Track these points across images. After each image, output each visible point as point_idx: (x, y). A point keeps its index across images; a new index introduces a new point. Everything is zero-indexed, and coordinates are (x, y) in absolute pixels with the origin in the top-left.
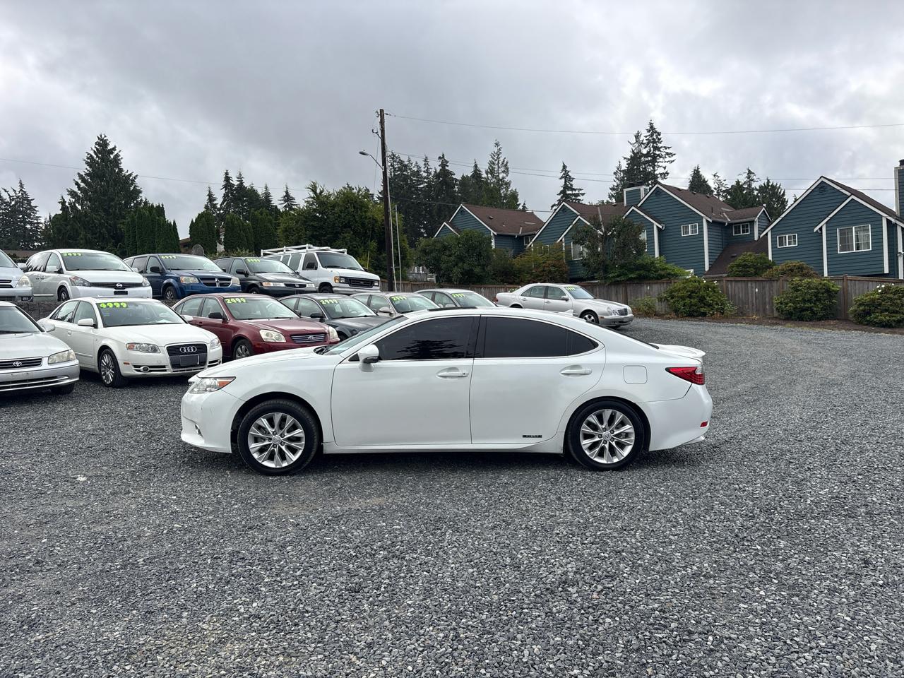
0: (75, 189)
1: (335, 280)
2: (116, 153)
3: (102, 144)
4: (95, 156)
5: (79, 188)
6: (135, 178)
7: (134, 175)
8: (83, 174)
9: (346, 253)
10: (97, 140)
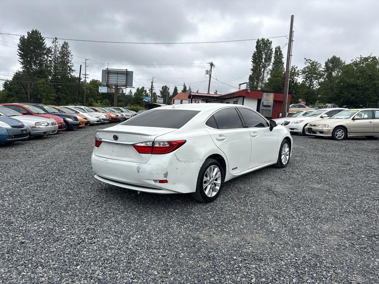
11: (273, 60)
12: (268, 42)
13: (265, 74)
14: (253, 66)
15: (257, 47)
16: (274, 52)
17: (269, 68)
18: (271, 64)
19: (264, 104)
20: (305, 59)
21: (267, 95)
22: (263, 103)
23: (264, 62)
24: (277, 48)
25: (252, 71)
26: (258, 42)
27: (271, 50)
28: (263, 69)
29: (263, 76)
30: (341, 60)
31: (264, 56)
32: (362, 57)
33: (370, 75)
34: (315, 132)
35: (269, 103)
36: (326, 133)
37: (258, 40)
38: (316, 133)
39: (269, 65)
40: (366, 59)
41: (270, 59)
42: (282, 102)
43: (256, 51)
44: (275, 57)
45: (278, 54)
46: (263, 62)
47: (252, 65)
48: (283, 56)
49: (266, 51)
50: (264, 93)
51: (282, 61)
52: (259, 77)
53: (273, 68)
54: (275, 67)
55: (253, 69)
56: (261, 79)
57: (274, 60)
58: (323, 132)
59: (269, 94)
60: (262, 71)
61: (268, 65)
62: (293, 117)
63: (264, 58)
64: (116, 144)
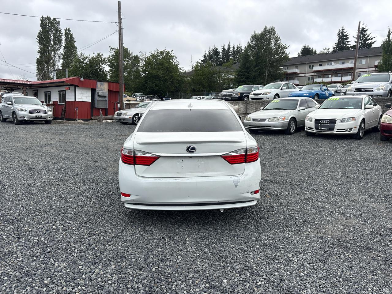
11: (63, 43)
12: (55, 22)
13: (57, 59)
14: (40, 48)
15: (42, 25)
16: (64, 34)
17: (60, 51)
18: (62, 47)
19: (100, 94)
20: (110, 47)
21: (101, 85)
22: (98, 93)
23: (53, 44)
24: (67, 30)
25: (39, 54)
26: (42, 20)
27: (60, 31)
28: (53, 53)
29: (54, 60)
30: (129, 50)
31: (52, 37)
32: (158, 50)
33: (167, 68)
35: (104, 94)
37: (42, 17)
39: (60, 48)
40: (162, 53)
41: (60, 41)
42: (118, 92)
43: (41, 30)
44: (66, 40)
45: (69, 37)
46: (51, 44)
47: (38, 46)
48: (75, 40)
49: (54, 32)
50: (97, 82)
51: (74, 46)
52: (49, 62)
53: (65, 52)
54: (67, 51)
55: (40, 51)
56: (52, 64)
57: (65, 43)
59: (103, 83)
60: (52, 55)
61: (58, 48)
62: (141, 108)
63: (52, 40)
64: (191, 157)
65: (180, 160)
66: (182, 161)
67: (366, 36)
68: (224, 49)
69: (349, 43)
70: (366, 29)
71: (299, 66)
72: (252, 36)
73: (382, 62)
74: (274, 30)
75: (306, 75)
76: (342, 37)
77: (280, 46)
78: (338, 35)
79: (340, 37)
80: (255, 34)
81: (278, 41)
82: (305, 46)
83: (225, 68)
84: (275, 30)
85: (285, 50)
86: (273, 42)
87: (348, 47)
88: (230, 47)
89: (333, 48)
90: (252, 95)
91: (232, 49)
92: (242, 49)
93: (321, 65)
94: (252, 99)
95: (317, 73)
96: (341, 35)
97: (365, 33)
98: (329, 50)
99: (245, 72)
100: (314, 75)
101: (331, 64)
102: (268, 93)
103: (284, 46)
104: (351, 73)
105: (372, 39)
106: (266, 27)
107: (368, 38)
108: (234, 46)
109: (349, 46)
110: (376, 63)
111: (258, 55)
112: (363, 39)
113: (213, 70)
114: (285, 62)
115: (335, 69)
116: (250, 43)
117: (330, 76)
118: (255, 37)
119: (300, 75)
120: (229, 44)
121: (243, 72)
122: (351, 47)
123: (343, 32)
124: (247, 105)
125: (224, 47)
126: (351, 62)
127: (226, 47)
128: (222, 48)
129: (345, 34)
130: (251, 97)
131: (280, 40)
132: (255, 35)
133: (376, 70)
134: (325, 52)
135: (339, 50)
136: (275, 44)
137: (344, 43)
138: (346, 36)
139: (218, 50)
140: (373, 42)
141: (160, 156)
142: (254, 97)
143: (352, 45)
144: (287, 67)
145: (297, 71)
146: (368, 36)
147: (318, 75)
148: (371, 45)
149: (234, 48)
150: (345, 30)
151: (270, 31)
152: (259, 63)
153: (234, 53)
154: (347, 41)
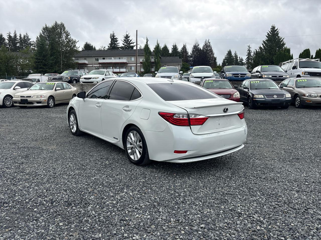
0: (262, 46)
1: (303, 73)
2: (277, 31)
3: (273, 28)
4: (269, 33)
5: (263, 46)
6: (283, 39)
7: (283, 38)
8: (265, 41)
9: (319, 61)
10: (271, 27)
34: (32, 102)
36: (43, 103)
38: (33, 104)
58: (41, 102)
64: (224, 116)
65: (218, 119)
66: (218, 120)
67: (129, 41)
68: (10, 37)
69: (118, 44)
70: (129, 35)
71: (87, 58)
72: (44, 28)
73: (144, 60)
74: (63, 25)
75: (93, 66)
76: (114, 39)
77: (71, 40)
78: (111, 37)
79: (112, 39)
80: (46, 26)
81: (69, 36)
82: (87, 43)
83: (23, 54)
84: (65, 26)
85: (75, 44)
86: (64, 36)
87: (118, 48)
88: (17, 35)
89: (108, 47)
90: (82, 79)
91: (18, 37)
92: (29, 39)
93: (104, 59)
94: (83, 82)
95: (101, 65)
96: (112, 38)
97: (129, 39)
98: (105, 48)
99: (42, 59)
100: (100, 66)
101: (111, 59)
102: (97, 77)
103: (74, 41)
104: (125, 67)
105: (133, 43)
106: (56, 22)
107: (131, 42)
108: (20, 35)
109: (119, 46)
110: (141, 61)
111: (52, 46)
112: (127, 43)
113: (9, 55)
114: (76, 54)
115: (115, 62)
116: (42, 34)
117: (111, 67)
118: (46, 29)
119: (89, 65)
120: (15, 33)
121: (40, 59)
122: (120, 47)
123: (113, 36)
124: (83, 88)
125: (9, 34)
126: (125, 59)
127: (12, 35)
128: (8, 35)
129: (115, 37)
130: (82, 80)
131: (70, 35)
132: (46, 28)
133: (141, 65)
134: (102, 49)
135: (112, 49)
136: (67, 38)
137: (115, 44)
138: (116, 39)
139: (3, 37)
140: (134, 45)
141: (210, 117)
142: (85, 80)
143: (120, 46)
144: (78, 58)
145: (86, 62)
146: (131, 41)
147: (102, 66)
148: (133, 48)
149: (20, 36)
150: (115, 35)
151: (60, 26)
152: (54, 53)
153: (21, 41)
154: (117, 42)
